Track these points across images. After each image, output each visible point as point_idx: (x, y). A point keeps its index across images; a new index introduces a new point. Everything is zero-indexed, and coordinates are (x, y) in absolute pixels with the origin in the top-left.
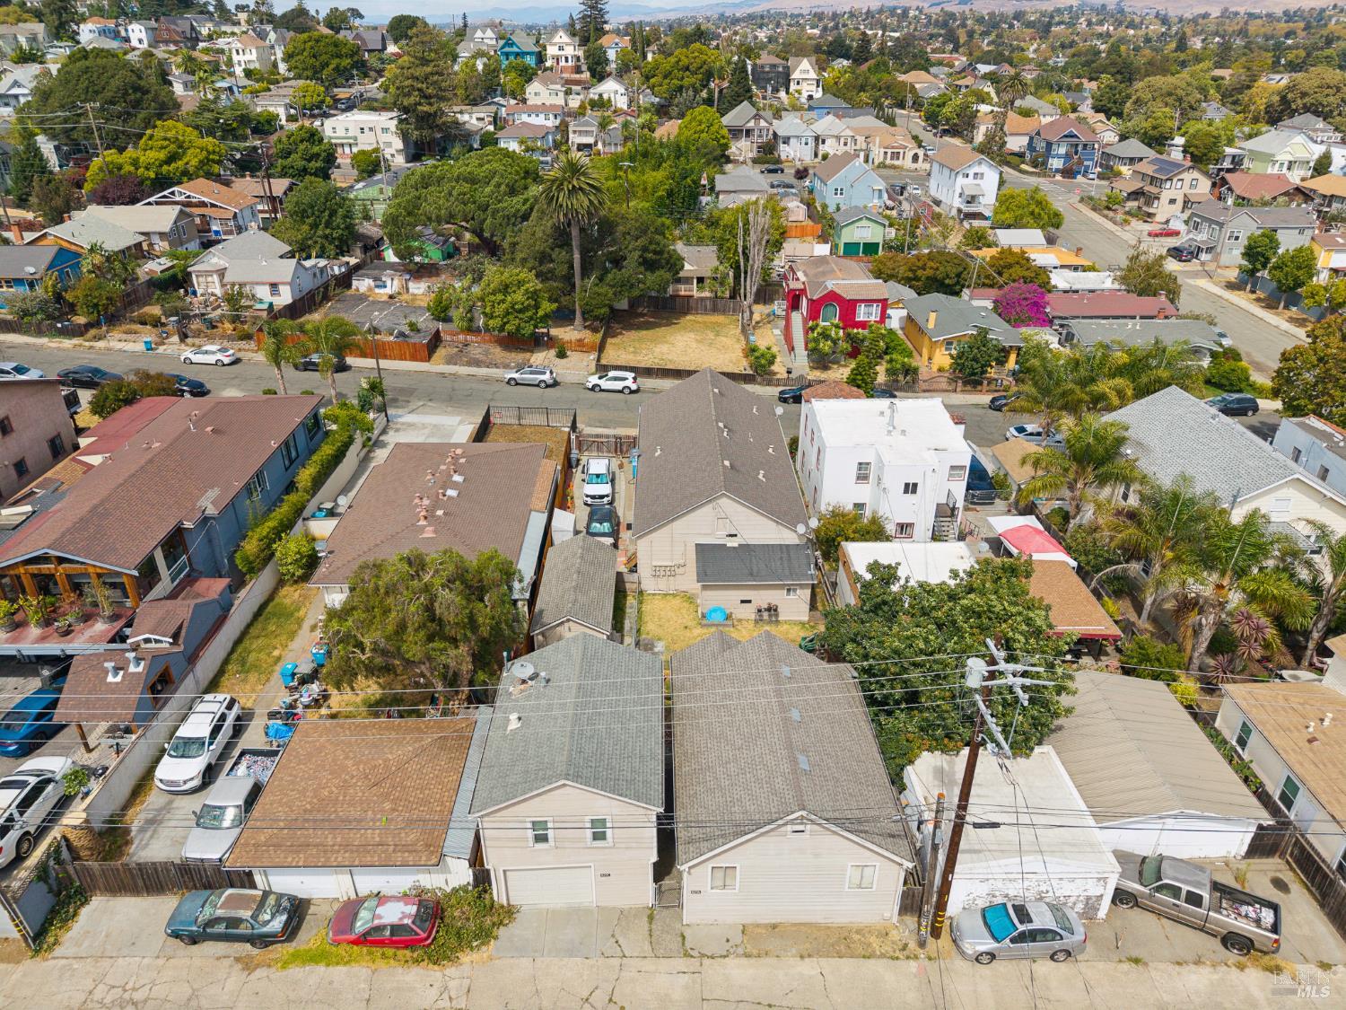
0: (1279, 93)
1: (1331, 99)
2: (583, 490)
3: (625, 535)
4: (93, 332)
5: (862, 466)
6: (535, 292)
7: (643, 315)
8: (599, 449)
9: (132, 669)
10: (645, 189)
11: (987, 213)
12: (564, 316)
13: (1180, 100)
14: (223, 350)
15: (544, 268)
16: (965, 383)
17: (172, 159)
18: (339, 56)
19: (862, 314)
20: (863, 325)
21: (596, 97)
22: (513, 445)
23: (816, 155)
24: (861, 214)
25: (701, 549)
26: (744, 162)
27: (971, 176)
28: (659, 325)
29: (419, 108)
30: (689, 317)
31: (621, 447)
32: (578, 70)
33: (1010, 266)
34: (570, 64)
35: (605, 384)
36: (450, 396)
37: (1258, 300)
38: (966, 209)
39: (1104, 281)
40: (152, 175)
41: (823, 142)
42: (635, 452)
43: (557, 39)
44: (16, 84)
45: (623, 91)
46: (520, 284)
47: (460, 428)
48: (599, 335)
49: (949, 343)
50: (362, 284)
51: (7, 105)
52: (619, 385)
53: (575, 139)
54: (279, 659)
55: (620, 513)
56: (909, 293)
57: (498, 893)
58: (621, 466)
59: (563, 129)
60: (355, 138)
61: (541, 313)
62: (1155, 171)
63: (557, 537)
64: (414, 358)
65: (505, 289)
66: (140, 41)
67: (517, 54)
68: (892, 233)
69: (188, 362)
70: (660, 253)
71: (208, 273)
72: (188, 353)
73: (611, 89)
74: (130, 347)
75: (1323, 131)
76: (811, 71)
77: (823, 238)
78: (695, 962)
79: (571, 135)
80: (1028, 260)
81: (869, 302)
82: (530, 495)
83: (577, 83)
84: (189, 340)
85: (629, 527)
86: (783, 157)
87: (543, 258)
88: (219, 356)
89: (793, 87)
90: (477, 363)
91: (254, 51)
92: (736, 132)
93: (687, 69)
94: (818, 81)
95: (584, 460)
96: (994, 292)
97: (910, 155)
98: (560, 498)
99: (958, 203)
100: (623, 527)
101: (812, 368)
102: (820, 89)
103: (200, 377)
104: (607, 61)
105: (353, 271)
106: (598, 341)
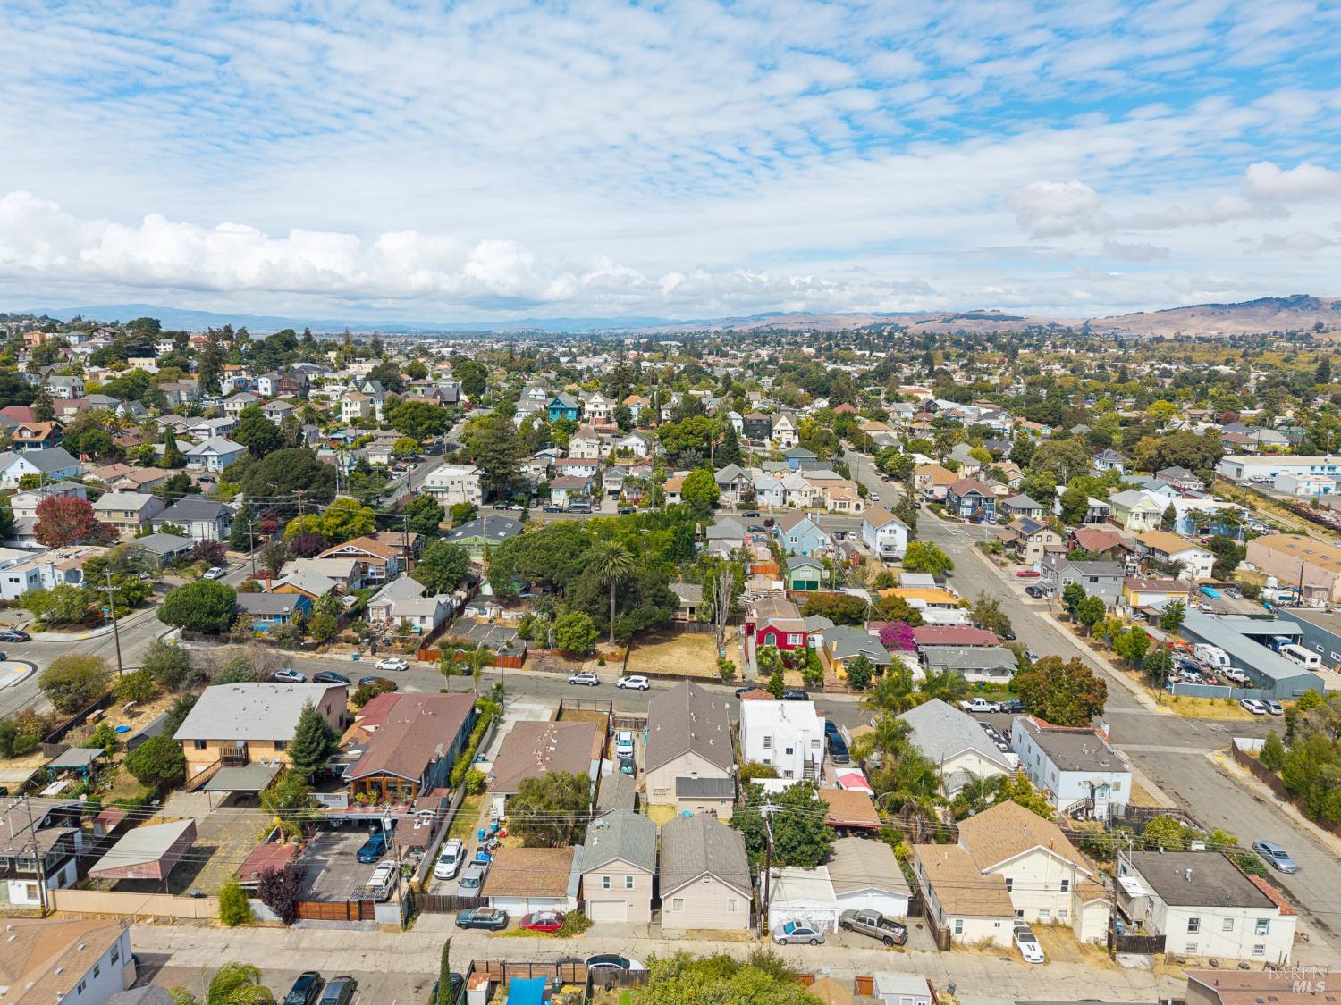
0: (1157, 449)
1: (1193, 456)
2: (617, 749)
3: (640, 775)
4: (321, 648)
5: (767, 739)
6: (588, 625)
7: (652, 633)
8: (626, 726)
9: (424, 823)
10: (657, 543)
11: (901, 557)
12: (604, 636)
13: (1069, 459)
14: (401, 661)
15: (592, 608)
16: (855, 688)
17: (344, 523)
18: (430, 418)
19: (790, 640)
20: (791, 647)
21: (622, 448)
22: (575, 723)
23: (784, 502)
24: (806, 560)
25: (678, 779)
26: (731, 508)
27: (887, 531)
28: (663, 641)
29: (497, 471)
30: (683, 635)
31: (638, 725)
32: (608, 421)
33: (893, 608)
34: (602, 417)
35: (628, 684)
36: (538, 691)
37: (1077, 629)
38: (885, 554)
39: (959, 617)
40: (331, 534)
41: (789, 494)
42: (646, 728)
43: (593, 400)
44: (209, 448)
45: (643, 443)
46: (578, 621)
47: (544, 712)
48: (626, 649)
49: (845, 661)
50: (471, 612)
51: (198, 461)
52: (637, 685)
53: (607, 486)
54: (472, 829)
55: (637, 763)
56: (828, 623)
57: (587, 914)
58: (638, 736)
59: (598, 477)
60: (447, 488)
61: (591, 637)
62: (1023, 529)
63: (604, 774)
64: (512, 666)
65: (570, 624)
66: (266, 389)
67: (562, 410)
68: (827, 574)
69: (380, 668)
70: (665, 597)
71: (380, 608)
72: (379, 663)
73: (634, 442)
74: (343, 658)
75: (1188, 480)
76: (789, 424)
77: (780, 576)
78: (666, 941)
79: (604, 484)
80: (905, 604)
81: (795, 633)
82: (590, 751)
83: (607, 431)
84: (377, 654)
85: (642, 770)
86: (760, 504)
87: (593, 602)
88: (399, 665)
89: (775, 436)
90: (550, 670)
91: (359, 404)
92: (725, 486)
93: (691, 433)
94: (794, 431)
95: (617, 732)
96: (883, 625)
97: (853, 505)
98: (605, 754)
99: (879, 549)
100: (638, 771)
101: (761, 674)
102: (797, 437)
103: (390, 678)
104: (631, 416)
105: (465, 603)
106: (624, 654)
